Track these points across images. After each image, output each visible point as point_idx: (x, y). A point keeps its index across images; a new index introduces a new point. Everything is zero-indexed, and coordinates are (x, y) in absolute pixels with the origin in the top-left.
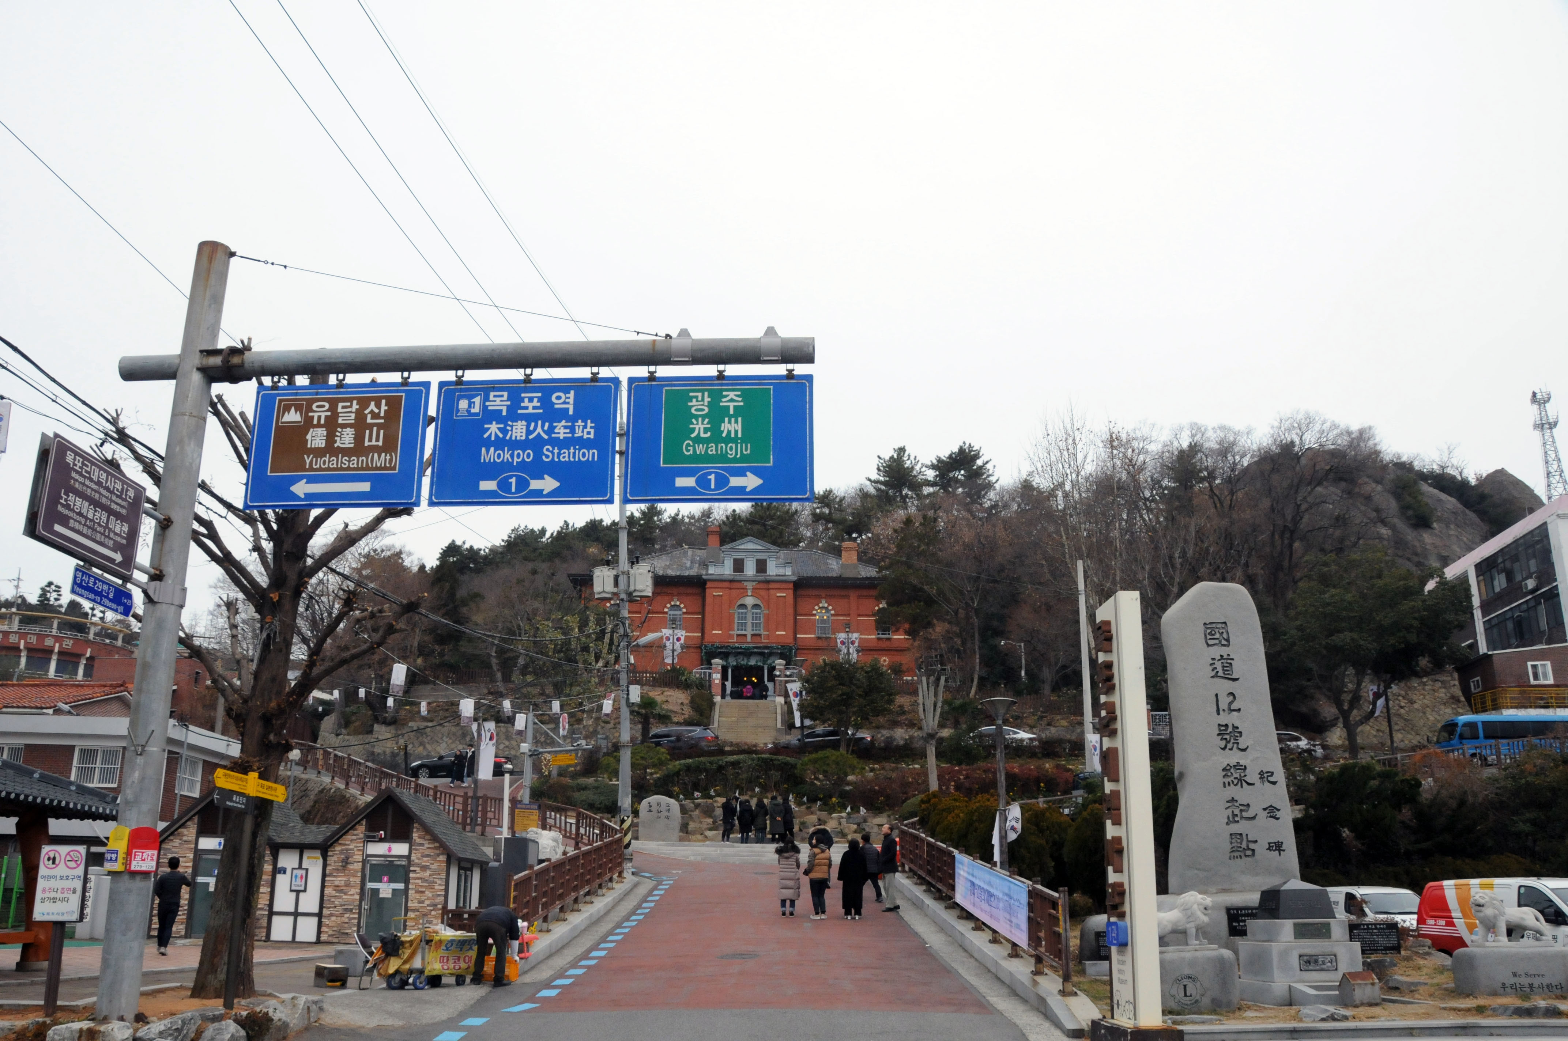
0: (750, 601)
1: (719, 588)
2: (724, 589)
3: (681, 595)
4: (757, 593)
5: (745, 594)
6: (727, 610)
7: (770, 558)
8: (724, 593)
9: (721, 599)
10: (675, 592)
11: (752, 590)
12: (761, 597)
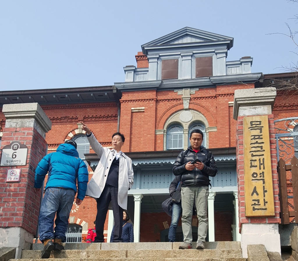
0: (186, 117)
1: (139, 100)
2: (147, 102)
3: (89, 120)
4: (197, 104)
5: (179, 108)
6: (153, 132)
7: (216, 54)
8: (147, 108)
9: (143, 116)
10: (80, 117)
11: (191, 100)
12: (205, 111)
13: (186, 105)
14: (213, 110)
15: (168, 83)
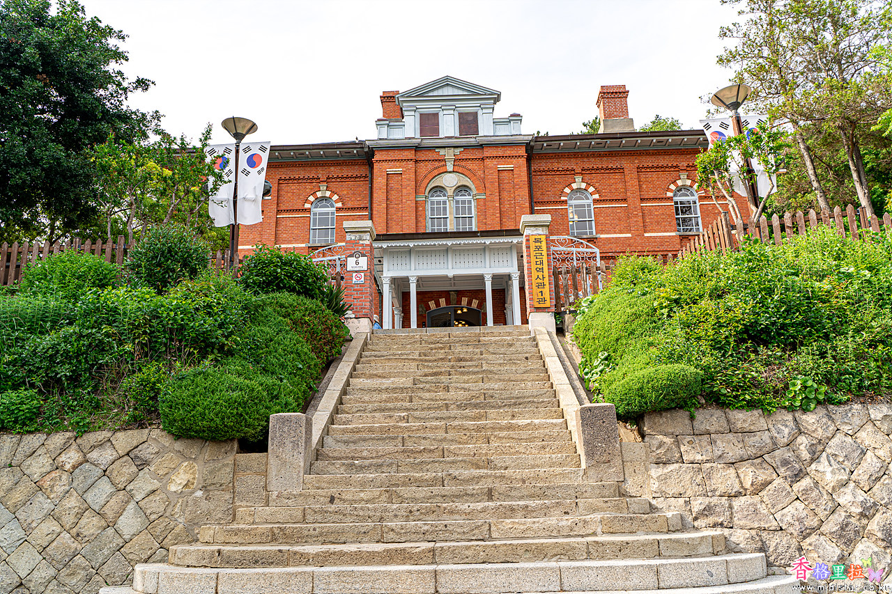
0: (450, 181)
1: (396, 160)
2: (405, 163)
3: (333, 180)
4: (463, 167)
5: (442, 170)
6: (412, 197)
7: (482, 109)
8: (405, 169)
9: (400, 178)
10: (323, 176)
11: (454, 161)
12: (470, 174)
13: (450, 167)
14: (480, 173)
15: (428, 142)
